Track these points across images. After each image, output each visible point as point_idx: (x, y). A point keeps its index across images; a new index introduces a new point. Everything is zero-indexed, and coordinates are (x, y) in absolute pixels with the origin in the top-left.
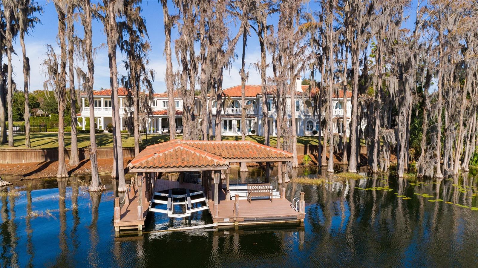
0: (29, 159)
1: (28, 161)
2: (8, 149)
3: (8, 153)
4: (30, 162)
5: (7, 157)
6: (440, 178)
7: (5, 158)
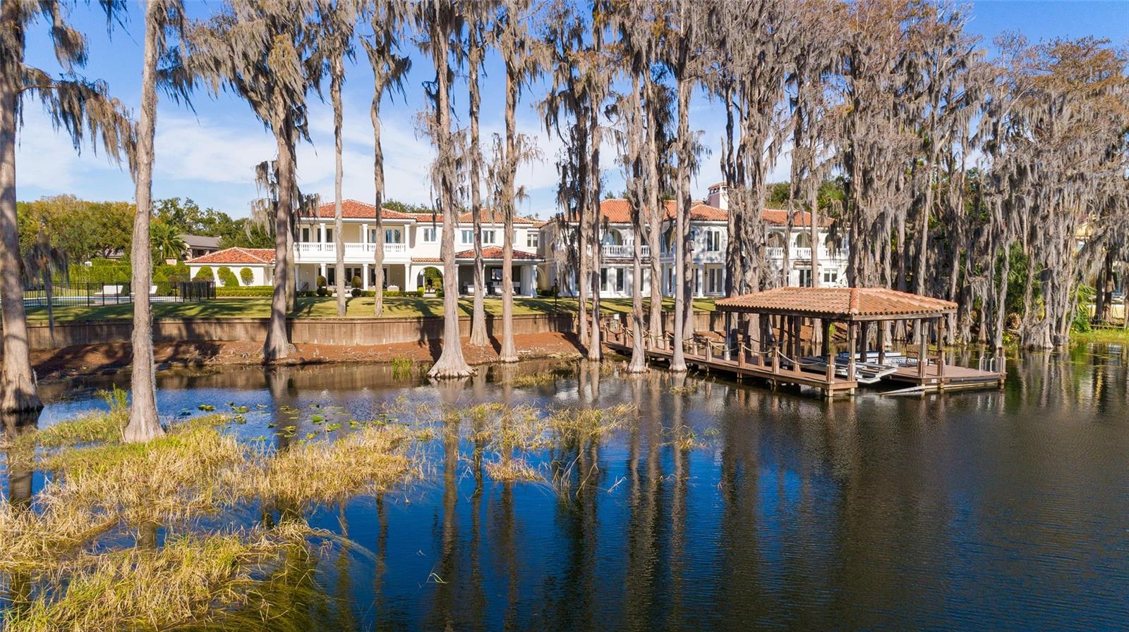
0: (393, 337)
1: (392, 341)
2: (360, 319)
3: (358, 327)
4: (395, 342)
5: (357, 333)
6: (1050, 348)
7: (352, 335)
